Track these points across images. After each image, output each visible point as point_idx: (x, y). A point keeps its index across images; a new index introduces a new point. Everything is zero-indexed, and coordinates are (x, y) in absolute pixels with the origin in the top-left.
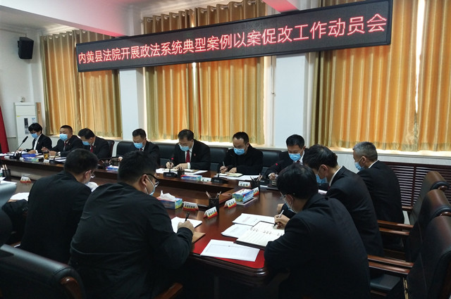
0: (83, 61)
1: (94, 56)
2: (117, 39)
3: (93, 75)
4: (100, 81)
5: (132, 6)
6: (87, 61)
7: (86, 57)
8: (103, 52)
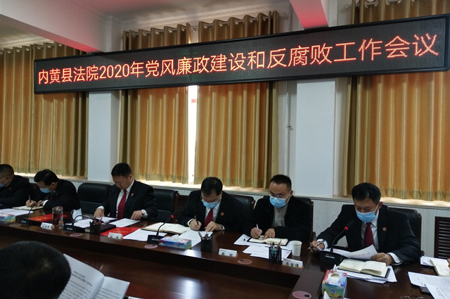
0: (44, 80)
1: (61, 75)
2: (90, 56)
3: (56, 98)
4: (65, 106)
5: (111, 17)
6: (50, 80)
7: (50, 76)
8: (73, 70)
